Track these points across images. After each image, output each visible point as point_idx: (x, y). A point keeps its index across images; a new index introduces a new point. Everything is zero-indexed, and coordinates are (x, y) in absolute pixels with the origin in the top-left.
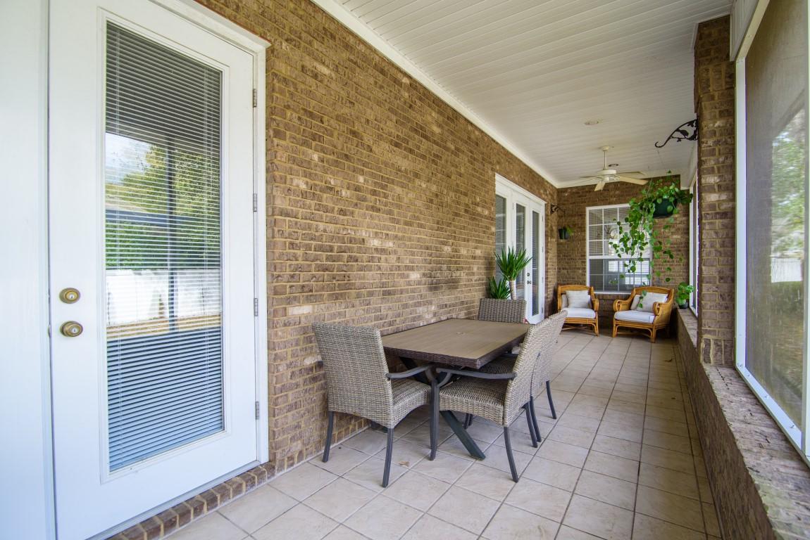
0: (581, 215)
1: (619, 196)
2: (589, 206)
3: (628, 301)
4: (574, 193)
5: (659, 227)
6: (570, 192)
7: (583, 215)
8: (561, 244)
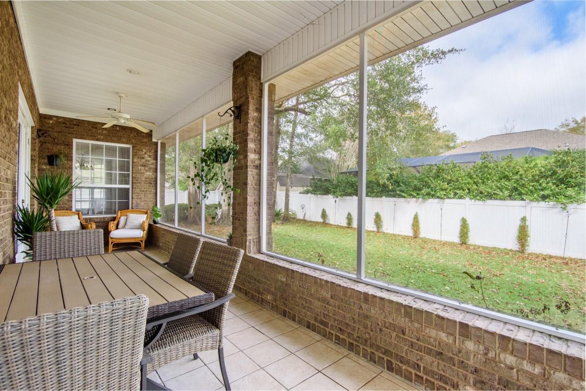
0: (67, 145)
1: (106, 135)
2: (76, 138)
3: (116, 222)
4: (59, 122)
5: (137, 165)
6: (56, 121)
7: (69, 145)
8: (43, 170)
